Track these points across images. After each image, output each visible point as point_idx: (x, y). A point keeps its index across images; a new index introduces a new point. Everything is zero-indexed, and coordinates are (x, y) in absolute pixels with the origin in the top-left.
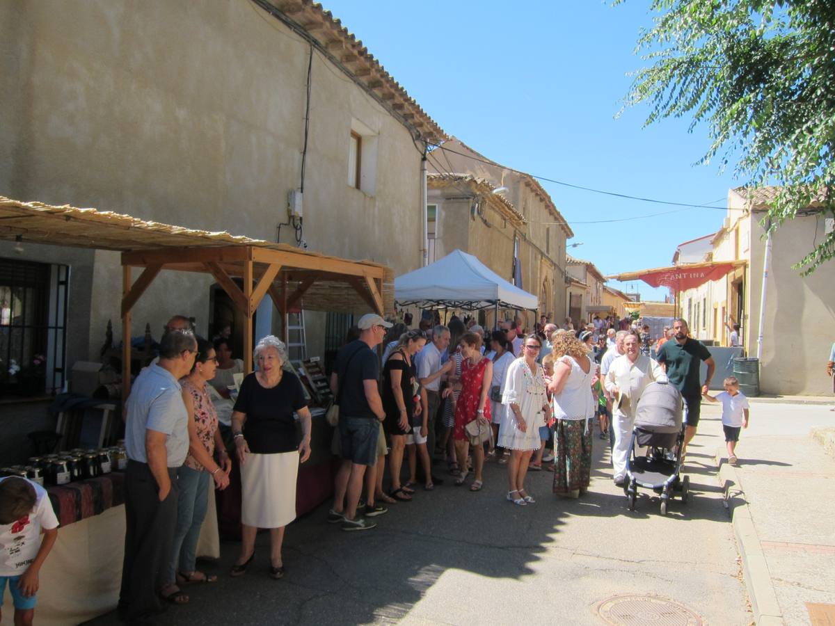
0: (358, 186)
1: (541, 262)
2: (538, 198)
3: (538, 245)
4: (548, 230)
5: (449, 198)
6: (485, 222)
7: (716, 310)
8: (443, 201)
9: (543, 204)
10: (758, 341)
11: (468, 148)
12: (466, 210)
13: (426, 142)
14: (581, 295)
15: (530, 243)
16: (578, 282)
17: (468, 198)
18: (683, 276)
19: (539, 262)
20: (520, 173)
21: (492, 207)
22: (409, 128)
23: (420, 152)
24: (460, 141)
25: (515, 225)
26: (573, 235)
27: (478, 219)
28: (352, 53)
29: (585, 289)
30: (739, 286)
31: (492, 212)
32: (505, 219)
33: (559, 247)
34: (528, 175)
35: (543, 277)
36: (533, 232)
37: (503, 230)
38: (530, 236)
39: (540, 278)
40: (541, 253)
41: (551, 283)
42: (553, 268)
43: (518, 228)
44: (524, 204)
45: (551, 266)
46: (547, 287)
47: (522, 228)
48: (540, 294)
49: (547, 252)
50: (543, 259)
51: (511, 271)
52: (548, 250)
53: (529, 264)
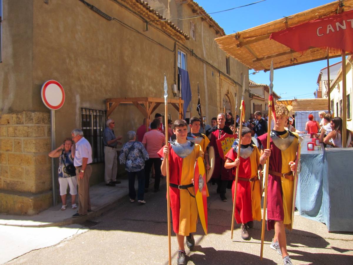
3: (216, 65)
4: (227, 60)
14: (262, 105)
15: (203, 61)
16: (258, 97)
19: (218, 79)
32: (146, 22)
35: (224, 91)
36: (207, 54)
37: (146, 33)
38: (203, 55)
39: (220, 90)
40: (219, 72)
41: (234, 95)
42: (235, 86)
43: (180, 41)
44: (193, 27)
45: (234, 84)
46: (230, 98)
47: (188, 44)
48: (220, 102)
49: (227, 73)
50: (222, 77)
51: (173, 77)
52: (228, 71)
53: (203, 77)
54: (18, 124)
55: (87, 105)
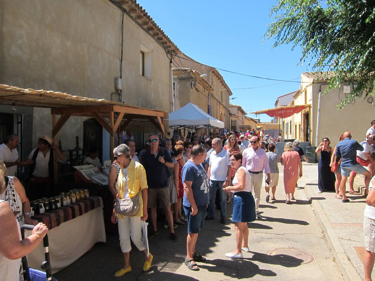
0: (143, 74)
1: (219, 106)
2: (218, 78)
3: (218, 99)
4: (222, 92)
5: (181, 79)
6: (196, 89)
7: (296, 126)
8: (178, 80)
9: (219, 81)
10: (316, 139)
12: (188, 84)
13: (172, 54)
14: (236, 121)
15: (215, 98)
16: (234, 115)
17: (190, 79)
18: (283, 112)
21: (199, 82)
22: (165, 48)
23: (169, 59)
25: (209, 91)
26: (232, 94)
27: (194, 88)
28: (141, 15)
29: (238, 118)
30: (307, 116)
31: (199, 84)
32: (205, 88)
33: (227, 99)
34: (213, 68)
35: (220, 113)
37: (204, 94)
38: (215, 95)
40: (219, 102)
41: (224, 115)
45: (224, 108)
46: (222, 117)
47: (212, 92)
52: (222, 101)
53: (214, 107)
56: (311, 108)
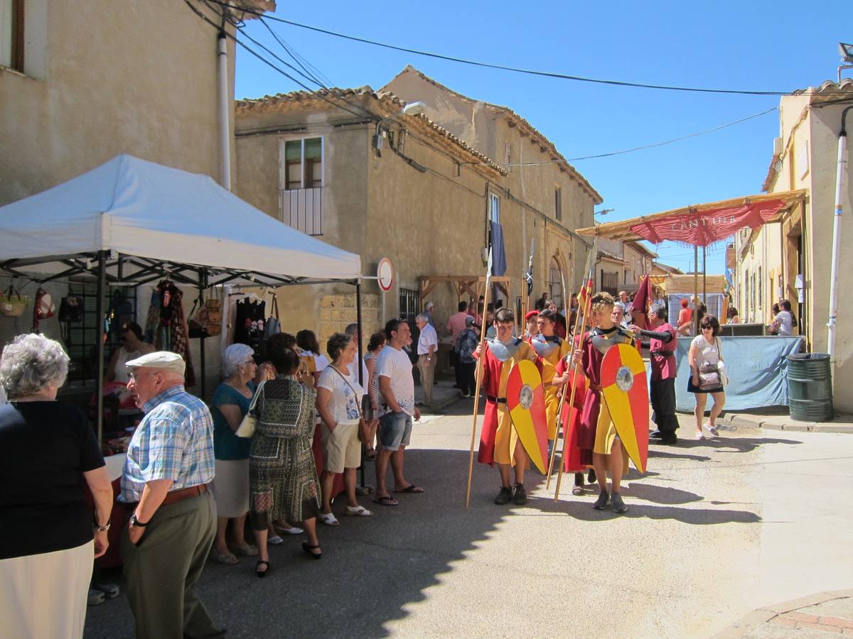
1: (546, 231)
2: (537, 147)
3: (539, 207)
4: (558, 194)
5: (338, 125)
6: (410, 161)
7: (772, 280)
8: (331, 129)
9: (546, 156)
10: (828, 325)
11: (428, 80)
12: (362, 141)
14: (617, 273)
15: (521, 203)
16: (611, 257)
17: (366, 123)
19: (543, 230)
20: (495, 107)
21: (424, 141)
24: (418, 72)
25: (487, 176)
26: (601, 200)
27: (390, 155)
29: (623, 265)
30: (796, 239)
31: (430, 151)
32: (458, 163)
33: (581, 214)
34: (506, 110)
35: (551, 252)
36: (527, 191)
37: (457, 179)
38: (521, 194)
39: (545, 250)
40: (545, 218)
41: (567, 257)
42: (569, 239)
43: (493, 180)
44: (508, 150)
45: (567, 236)
46: (561, 262)
47: (503, 181)
48: (546, 271)
49: (557, 218)
50: (549, 227)
51: (483, 238)
52: (558, 216)
53: (521, 231)
54: (346, 306)
55: (404, 285)
56: (807, 205)
